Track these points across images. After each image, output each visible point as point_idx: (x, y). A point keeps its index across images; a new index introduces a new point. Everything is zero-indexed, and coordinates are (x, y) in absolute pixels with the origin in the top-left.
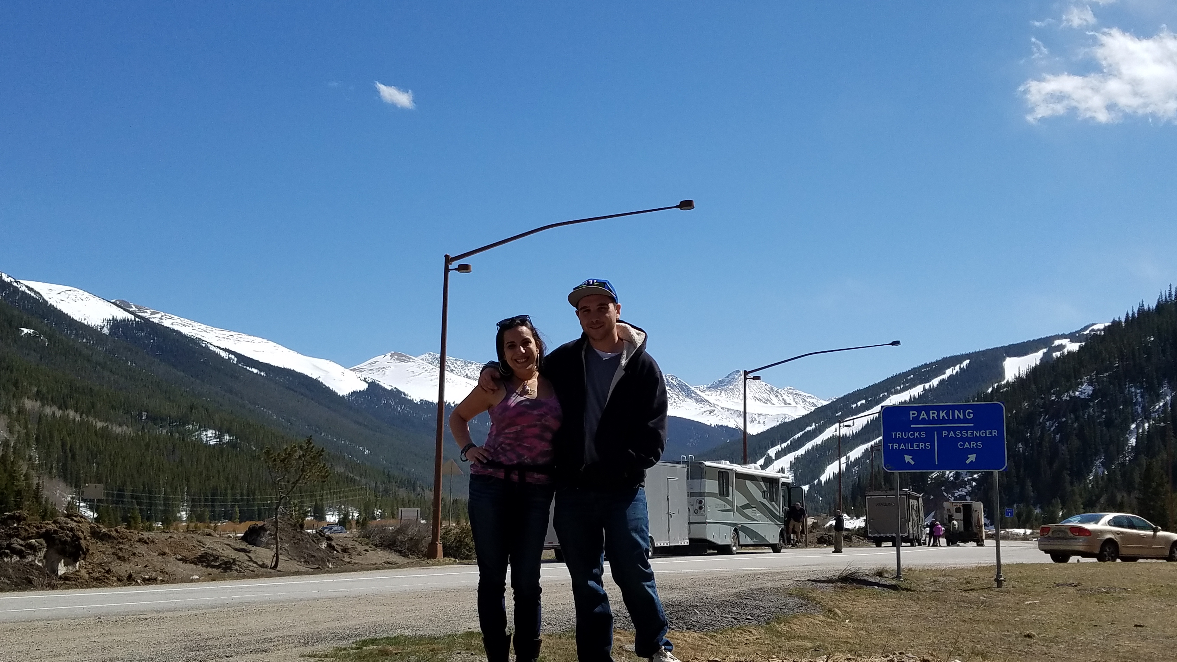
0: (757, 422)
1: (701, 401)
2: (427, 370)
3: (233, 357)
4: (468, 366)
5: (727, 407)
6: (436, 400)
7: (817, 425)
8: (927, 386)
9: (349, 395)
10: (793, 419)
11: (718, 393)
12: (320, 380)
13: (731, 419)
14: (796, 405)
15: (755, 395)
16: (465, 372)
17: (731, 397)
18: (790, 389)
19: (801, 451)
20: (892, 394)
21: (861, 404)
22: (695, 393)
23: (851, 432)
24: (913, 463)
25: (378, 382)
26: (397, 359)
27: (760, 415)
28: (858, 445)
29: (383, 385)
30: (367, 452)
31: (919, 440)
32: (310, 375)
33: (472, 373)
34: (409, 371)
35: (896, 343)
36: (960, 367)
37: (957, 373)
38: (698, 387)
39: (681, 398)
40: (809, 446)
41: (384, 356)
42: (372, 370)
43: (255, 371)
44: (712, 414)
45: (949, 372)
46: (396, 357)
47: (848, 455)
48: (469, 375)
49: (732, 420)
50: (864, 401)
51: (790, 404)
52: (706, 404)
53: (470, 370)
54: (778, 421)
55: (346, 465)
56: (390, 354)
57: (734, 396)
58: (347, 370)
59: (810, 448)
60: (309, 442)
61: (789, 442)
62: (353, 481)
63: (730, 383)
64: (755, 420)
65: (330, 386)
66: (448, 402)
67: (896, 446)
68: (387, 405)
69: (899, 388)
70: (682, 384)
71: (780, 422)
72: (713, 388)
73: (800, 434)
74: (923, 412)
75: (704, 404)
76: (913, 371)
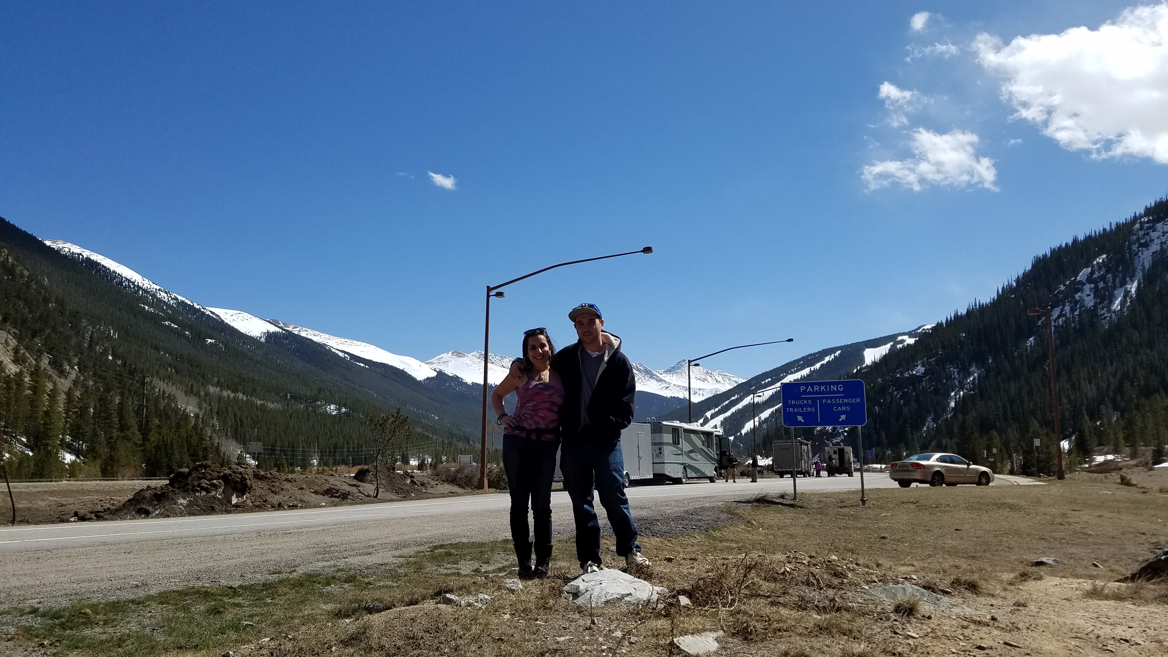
0: (698, 394)
1: (660, 380)
2: (476, 363)
3: (347, 356)
5: (677, 384)
6: (482, 383)
7: (738, 396)
8: (812, 368)
9: (424, 380)
10: (722, 392)
11: (672, 375)
12: (405, 370)
14: (723, 382)
15: (697, 377)
16: (502, 363)
18: (720, 372)
19: (728, 414)
20: (789, 374)
21: (768, 381)
22: (656, 375)
23: (762, 400)
24: (803, 421)
25: (443, 371)
27: (700, 389)
28: (766, 409)
29: (447, 373)
30: (437, 418)
31: (807, 406)
32: (398, 367)
33: (506, 364)
34: (464, 363)
35: (790, 340)
36: (834, 356)
37: (832, 359)
38: (658, 371)
39: (646, 379)
40: (733, 410)
41: (447, 353)
42: (439, 363)
43: (362, 365)
44: (668, 389)
45: (827, 359)
46: (455, 354)
47: (760, 416)
48: (504, 365)
49: (681, 393)
50: (770, 379)
51: (720, 382)
52: (663, 382)
55: (423, 427)
56: (451, 352)
57: (682, 377)
58: (423, 363)
60: (398, 412)
61: (720, 407)
62: (427, 437)
63: (679, 368)
65: (412, 374)
67: (791, 410)
68: (450, 386)
69: (793, 370)
70: (647, 370)
71: (713, 394)
72: (668, 372)
73: (727, 402)
74: (809, 387)
76: (803, 358)
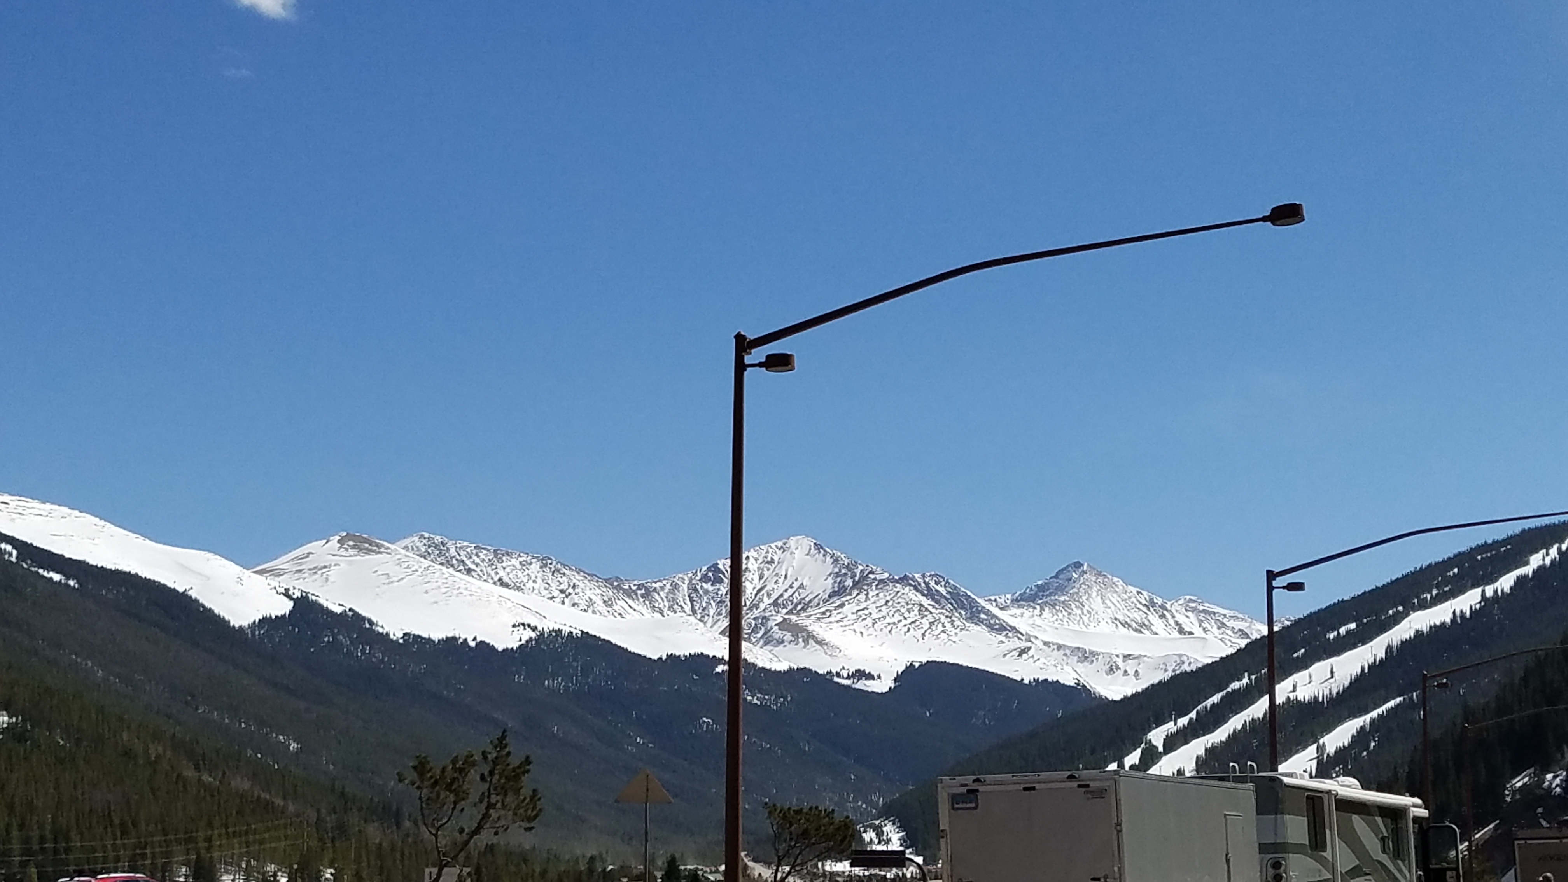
0: (1121, 672)
1: (1002, 628)
2: (417, 571)
3: (9, 548)
4: (503, 562)
5: (1055, 641)
7: (1253, 677)
8: (1489, 591)
9: (253, 626)
10: (1200, 665)
11: (1037, 612)
12: (193, 594)
13: (1065, 667)
14: (1204, 635)
15: (1118, 617)
16: (497, 573)
17: (1066, 619)
18: (1191, 601)
19: (1221, 735)
20: (1415, 610)
21: (1347, 632)
22: (988, 613)
23: (1327, 692)
25: (314, 598)
26: (353, 547)
27: (1127, 657)
28: (1341, 721)
29: (325, 604)
30: (293, 746)
32: (171, 585)
33: (511, 576)
34: (379, 573)
36: (1559, 549)
37: (1553, 562)
38: (993, 598)
39: (957, 623)
40: (1236, 722)
41: (325, 541)
42: (300, 571)
43: (57, 577)
44: (1025, 656)
45: (1536, 560)
46: (351, 543)
47: (1321, 741)
48: (506, 579)
49: (1068, 669)
50: (1353, 626)
51: (1191, 633)
52: (1010, 635)
53: (508, 570)
54: (1166, 670)
55: (255, 774)
56: (338, 538)
57: (1072, 617)
58: (248, 573)
59: (1239, 727)
61: (1193, 715)
62: (268, 806)
63: (1061, 589)
64: (1118, 668)
65: (213, 608)
66: (463, 637)
68: (335, 645)
69: (1429, 596)
70: (958, 594)
71: (1170, 674)
72: (1026, 601)
73: (1216, 699)
75: (1006, 636)
76: (1458, 559)
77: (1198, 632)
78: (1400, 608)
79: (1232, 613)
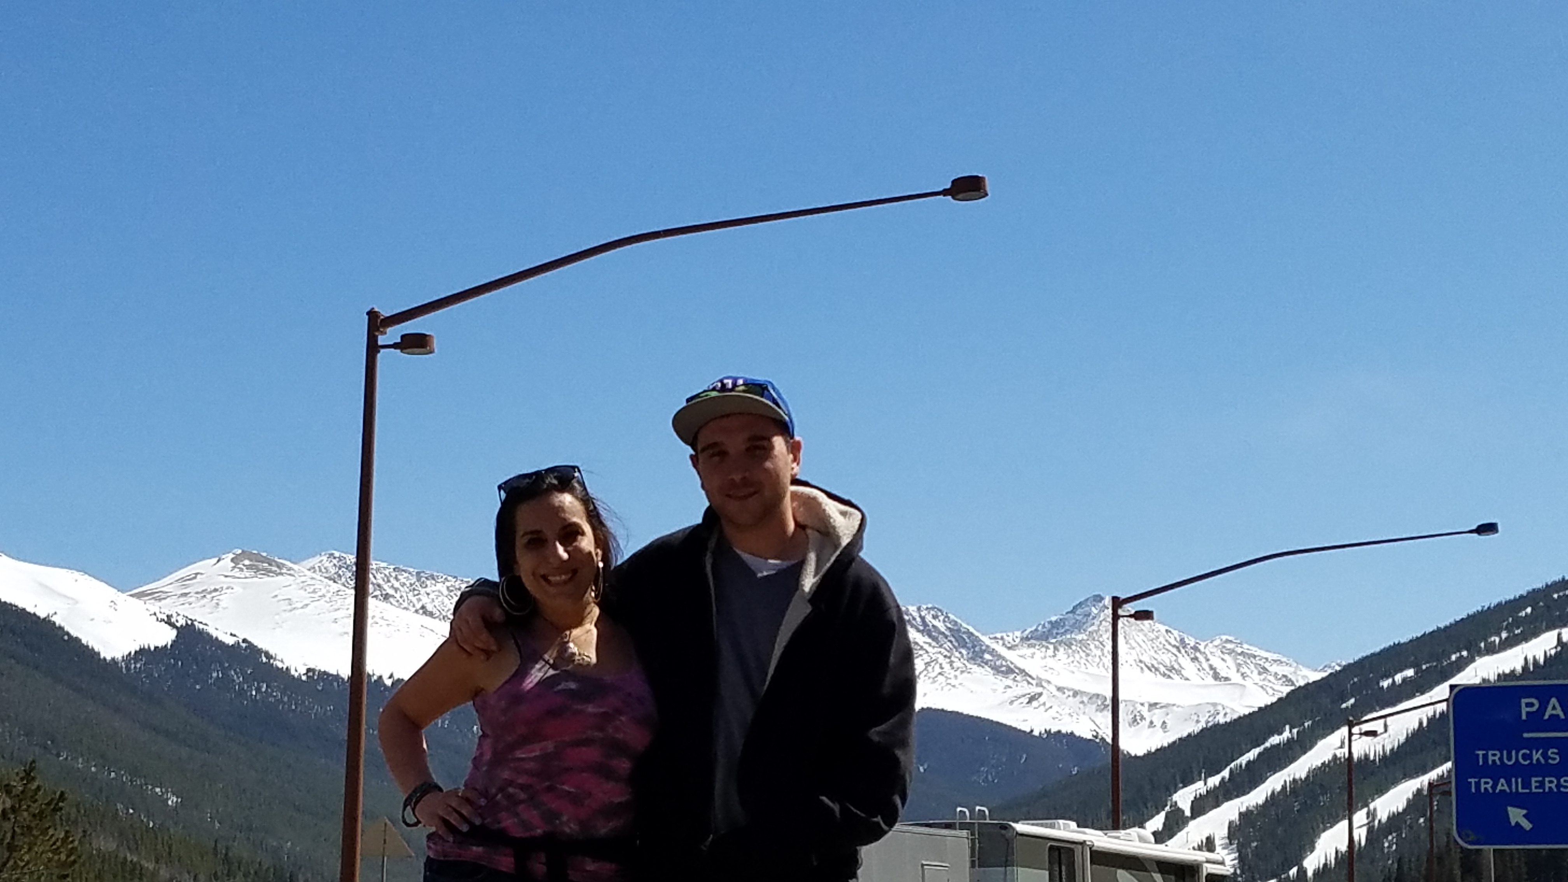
0: (1147, 723)
1: (1009, 671)
2: (324, 596)
4: (426, 586)
5: (1070, 686)
6: (345, 672)
7: (1295, 731)
9: (128, 659)
10: (1235, 716)
11: (1050, 652)
12: (58, 620)
13: (1082, 717)
14: (1242, 682)
15: (1142, 659)
16: (419, 600)
17: (1083, 661)
18: (1227, 641)
19: (1257, 797)
20: (1481, 654)
21: (1404, 680)
22: (993, 652)
23: (1379, 748)
24: (1527, 825)
25: (201, 626)
26: (248, 567)
27: (1153, 706)
28: (1395, 782)
29: (215, 634)
30: (172, 800)
31: (1543, 770)
32: (30, 609)
33: (436, 603)
34: (280, 597)
35: (1488, 528)
38: (999, 635)
39: (956, 664)
40: (1275, 782)
41: (216, 559)
42: (185, 595)
44: (1035, 704)
46: (247, 562)
47: (1372, 806)
48: (430, 607)
49: (1084, 719)
50: (1410, 673)
51: (1227, 679)
52: (1018, 678)
53: (432, 596)
54: (1198, 722)
55: (121, 834)
56: (231, 556)
57: (1090, 658)
58: (124, 596)
59: (1278, 788)
60: (28, 777)
61: (1226, 773)
62: (137, 871)
63: (1078, 626)
64: (1142, 718)
65: (80, 636)
66: (377, 674)
67: (1486, 784)
68: (225, 682)
69: (1497, 640)
70: (959, 631)
71: (1202, 725)
72: (1037, 639)
73: (1252, 754)
74: (1554, 701)
75: (1014, 680)
76: (1533, 597)
77: (1236, 678)
78: (1465, 653)
79: (1276, 656)
